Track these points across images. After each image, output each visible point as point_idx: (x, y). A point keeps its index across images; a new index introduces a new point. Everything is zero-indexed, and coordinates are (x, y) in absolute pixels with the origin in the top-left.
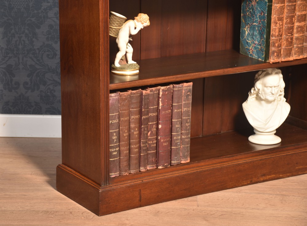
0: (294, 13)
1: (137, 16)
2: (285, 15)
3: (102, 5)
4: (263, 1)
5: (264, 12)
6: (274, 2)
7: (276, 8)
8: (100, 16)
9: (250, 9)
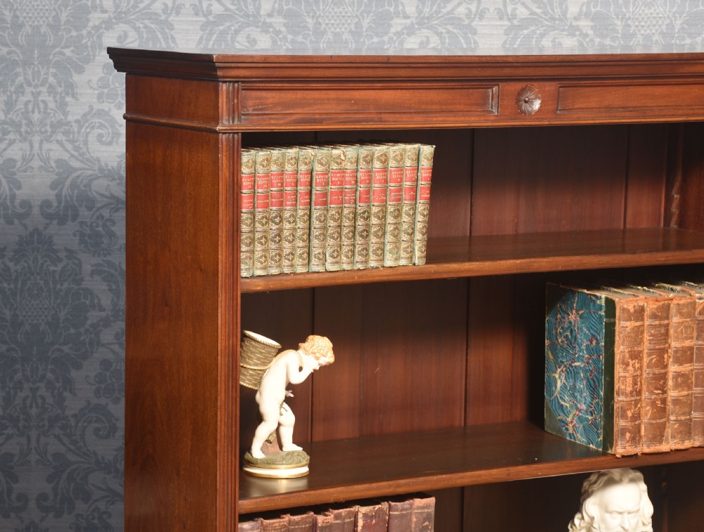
0: (666, 343)
1: (304, 341)
2: (646, 346)
3: (223, 316)
4: (594, 313)
5: (597, 340)
6: (619, 316)
7: (625, 330)
8: (219, 342)
9: (564, 331)
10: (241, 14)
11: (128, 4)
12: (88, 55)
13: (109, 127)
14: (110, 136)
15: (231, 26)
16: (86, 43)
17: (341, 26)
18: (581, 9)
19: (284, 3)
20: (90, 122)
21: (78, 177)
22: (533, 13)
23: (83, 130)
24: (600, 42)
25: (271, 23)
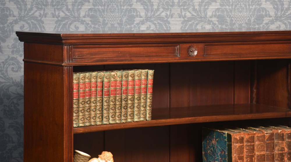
0: (253, 153)
1: (101, 154)
2: (245, 154)
3: (66, 144)
4: (223, 140)
5: (224, 151)
6: (233, 142)
7: (236, 147)
8: (64, 155)
9: (211, 148)
10: (72, 17)
11: (24, 13)
12: (8, 35)
13: (16, 65)
14: (17, 68)
15: (68, 22)
16: (7, 30)
17: (114, 21)
18: (212, 13)
19: (90, 12)
20: (8, 62)
21: (3, 86)
22: (193, 15)
23: (5, 66)
24: (221, 27)
25: (85, 20)
